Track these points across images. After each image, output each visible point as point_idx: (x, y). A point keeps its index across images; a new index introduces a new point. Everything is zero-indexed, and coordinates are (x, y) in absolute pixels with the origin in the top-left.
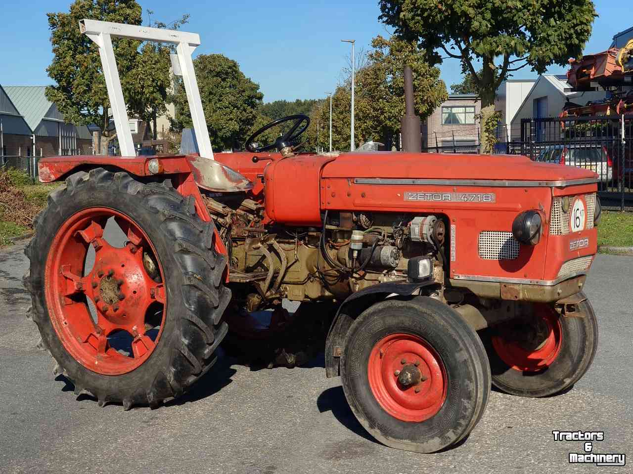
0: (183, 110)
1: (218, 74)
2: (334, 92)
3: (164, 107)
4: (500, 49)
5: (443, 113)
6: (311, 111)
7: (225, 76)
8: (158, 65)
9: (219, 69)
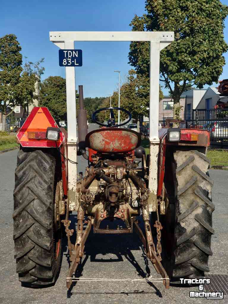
0: (42, 102)
1: (58, 86)
2: (112, 95)
3: (32, 101)
4: (181, 78)
5: (163, 104)
6: (103, 103)
7: (61, 87)
8: (29, 82)
9: (58, 84)
